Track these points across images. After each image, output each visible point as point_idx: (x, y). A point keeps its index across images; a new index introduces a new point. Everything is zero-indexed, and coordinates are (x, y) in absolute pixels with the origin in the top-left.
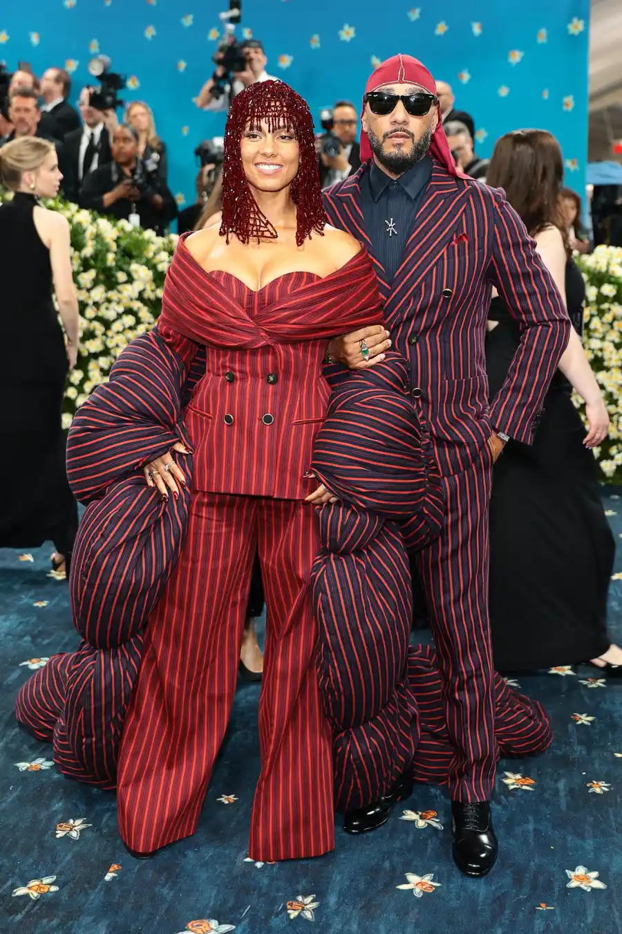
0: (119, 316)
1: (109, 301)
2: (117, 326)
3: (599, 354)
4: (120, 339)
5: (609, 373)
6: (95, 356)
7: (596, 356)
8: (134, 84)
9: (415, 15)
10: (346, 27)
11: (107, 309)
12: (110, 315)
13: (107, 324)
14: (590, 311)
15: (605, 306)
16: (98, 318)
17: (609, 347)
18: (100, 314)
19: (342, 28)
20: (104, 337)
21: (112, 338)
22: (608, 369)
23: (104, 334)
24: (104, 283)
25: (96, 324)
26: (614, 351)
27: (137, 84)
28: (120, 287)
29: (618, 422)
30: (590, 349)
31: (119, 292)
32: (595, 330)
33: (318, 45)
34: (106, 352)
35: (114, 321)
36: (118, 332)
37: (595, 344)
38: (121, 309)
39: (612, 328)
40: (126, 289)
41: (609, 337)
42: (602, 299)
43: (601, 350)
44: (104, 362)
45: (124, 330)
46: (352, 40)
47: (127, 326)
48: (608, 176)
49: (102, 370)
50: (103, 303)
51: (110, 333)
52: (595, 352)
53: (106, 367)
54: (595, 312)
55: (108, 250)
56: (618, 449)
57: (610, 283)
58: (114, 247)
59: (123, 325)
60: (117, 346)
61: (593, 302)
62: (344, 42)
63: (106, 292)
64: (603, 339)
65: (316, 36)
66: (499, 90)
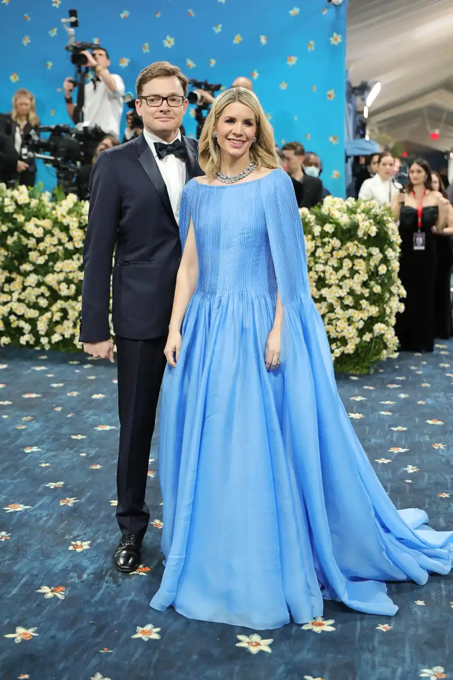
3: (322, 275)
5: (330, 289)
7: (320, 277)
9: (218, 30)
10: (168, 38)
14: (315, 243)
15: (326, 240)
17: (329, 270)
19: (165, 38)
22: (330, 286)
26: (334, 273)
27: (18, 78)
29: (336, 325)
30: (315, 271)
32: (319, 258)
33: (148, 51)
37: (319, 267)
39: (332, 256)
41: (329, 263)
42: (324, 234)
43: (324, 272)
46: (173, 47)
52: (319, 274)
54: (319, 244)
56: (337, 345)
57: (331, 223)
61: (318, 237)
62: (167, 48)
64: (326, 264)
65: (146, 45)
66: (280, 85)
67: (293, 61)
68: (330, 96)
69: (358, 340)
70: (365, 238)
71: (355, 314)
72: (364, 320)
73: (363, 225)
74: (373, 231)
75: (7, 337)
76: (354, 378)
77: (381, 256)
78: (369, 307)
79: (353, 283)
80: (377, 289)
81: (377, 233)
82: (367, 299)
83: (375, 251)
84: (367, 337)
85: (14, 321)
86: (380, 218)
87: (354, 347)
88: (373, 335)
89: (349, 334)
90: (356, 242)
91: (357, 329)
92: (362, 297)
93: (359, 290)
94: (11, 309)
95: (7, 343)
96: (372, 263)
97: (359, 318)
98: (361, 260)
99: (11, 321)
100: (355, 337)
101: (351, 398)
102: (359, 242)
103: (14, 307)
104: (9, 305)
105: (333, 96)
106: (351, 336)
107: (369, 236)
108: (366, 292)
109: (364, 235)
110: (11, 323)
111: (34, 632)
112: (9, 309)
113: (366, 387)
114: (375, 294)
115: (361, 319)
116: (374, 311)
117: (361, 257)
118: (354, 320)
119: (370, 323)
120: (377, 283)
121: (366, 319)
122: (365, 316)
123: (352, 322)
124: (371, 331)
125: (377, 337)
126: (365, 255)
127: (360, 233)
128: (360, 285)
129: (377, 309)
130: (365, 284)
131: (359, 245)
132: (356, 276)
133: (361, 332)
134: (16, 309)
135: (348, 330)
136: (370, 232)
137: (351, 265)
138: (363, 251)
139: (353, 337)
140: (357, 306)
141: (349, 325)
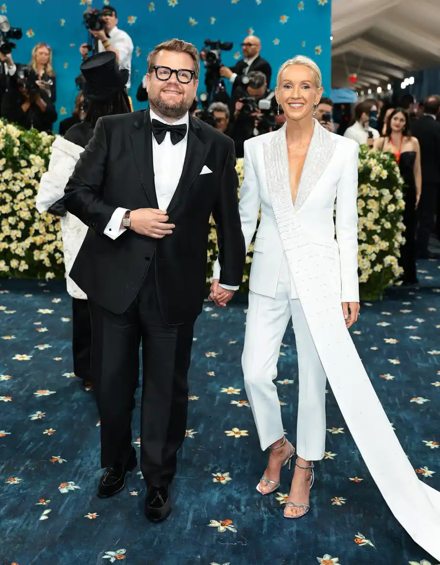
0: (22, 189)
1: (15, 179)
2: (20, 196)
4: (22, 205)
6: (6, 216)
8: (31, 34)
11: (14, 184)
12: (16, 189)
13: (14, 195)
16: (8, 191)
18: (9, 188)
20: (12, 204)
21: (17, 204)
23: (12, 201)
24: (11, 167)
25: (6, 195)
27: (33, 34)
28: (23, 170)
31: (22, 173)
33: (154, 9)
34: (13, 213)
35: (19, 192)
36: (21, 200)
38: (23, 185)
40: (27, 172)
44: (11, 220)
45: (25, 199)
46: (176, 6)
47: (27, 196)
48: (344, 98)
49: (10, 225)
50: (11, 181)
51: (16, 201)
53: (13, 223)
55: (14, 146)
58: (18, 144)
59: (25, 195)
60: (21, 209)
62: (171, 7)
63: (13, 173)
65: (152, 4)
66: (274, 41)
67: (285, 19)
68: (318, 51)
69: (371, 271)
70: (377, 181)
71: (368, 248)
72: (376, 254)
73: (376, 169)
74: (385, 174)
75: (51, 272)
76: (368, 304)
77: (391, 197)
78: (380, 242)
79: (367, 220)
80: (388, 225)
81: (388, 176)
82: (379, 234)
83: (386, 192)
84: (378, 268)
85: (59, 258)
86: (388, 162)
87: (367, 277)
88: (383, 266)
89: (364, 265)
90: (369, 185)
91: (371, 261)
92: (374, 232)
93: (371, 226)
94: (56, 247)
95: (52, 278)
96: (383, 203)
97: (372, 252)
98: (373, 200)
99: (57, 258)
100: (369, 269)
101: (378, 324)
102: (371, 185)
103: (59, 246)
104: (54, 243)
105: (321, 51)
106: (365, 268)
107: (381, 179)
108: (378, 228)
109: (376, 178)
110: (57, 260)
112: (54, 247)
113: (384, 313)
114: (386, 230)
115: (374, 252)
116: (384, 245)
117: (374, 197)
118: (367, 253)
119: (381, 255)
120: (387, 220)
121: (377, 252)
122: (377, 249)
123: (366, 255)
124: (382, 262)
125: (387, 268)
126: (377, 195)
127: (373, 177)
128: (372, 223)
129: (387, 244)
130: (377, 222)
131: (372, 187)
132: (369, 214)
133: (373, 264)
134: (60, 247)
135: (363, 262)
136: (381, 175)
137: (364, 205)
138: (375, 192)
139: (367, 269)
140: (370, 241)
141: (363, 258)
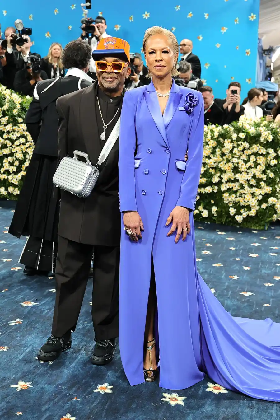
0: (18, 138)
1: (14, 131)
2: (17, 143)
3: (236, 165)
4: (18, 149)
5: (241, 175)
6: (7, 156)
7: (235, 167)
8: (48, 35)
9: (178, 8)
10: (146, 13)
11: (13, 134)
12: (14, 137)
13: (13, 142)
14: (233, 145)
15: (240, 143)
16: (8, 139)
17: (241, 162)
18: (9, 137)
19: (144, 13)
20: (11, 148)
21: (15, 148)
22: (241, 173)
23: (11, 146)
24: (12, 122)
25: (8, 142)
26: (244, 164)
27: (50, 35)
28: (19, 125)
29: (244, 197)
30: (232, 163)
31: (19, 127)
32: (235, 154)
33: (133, 20)
34: (12, 154)
35: (16, 140)
36: (17, 146)
37: (235, 160)
38: (19, 135)
39: (244, 153)
40: (22, 126)
41: (241, 158)
42: (239, 139)
43: (238, 163)
44: (10, 159)
45: (20, 145)
46: (148, 18)
47: (21, 143)
49: (9, 163)
50: (11, 132)
51: (13, 146)
52: (235, 164)
53: (11, 162)
54: (235, 145)
55: (15, 108)
56: (244, 210)
57: (243, 132)
58: (18, 106)
60: (16, 152)
61: (235, 140)
62: (145, 19)
63: (13, 126)
64: (239, 158)
65: (132, 17)
66: (216, 45)
67: (225, 30)
68: (247, 53)
69: (258, 208)
70: (265, 142)
71: (256, 190)
72: (262, 195)
73: (264, 134)
74: (270, 138)
76: (254, 232)
77: (275, 154)
78: (265, 187)
79: (257, 171)
80: (272, 175)
81: (273, 139)
82: (265, 181)
83: (271, 151)
84: (264, 206)
86: (275, 131)
87: (255, 212)
88: (268, 205)
89: (252, 203)
90: (258, 145)
91: (258, 200)
92: (261, 180)
93: (259, 175)
96: (269, 159)
97: (259, 194)
98: (261, 157)
100: (256, 206)
101: (252, 244)
102: (260, 145)
105: (250, 53)
106: (254, 204)
107: (268, 141)
108: (264, 177)
109: (264, 140)
111: (30, 385)
113: (262, 238)
114: (270, 178)
115: (261, 194)
116: (268, 189)
117: (262, 154)
118: (256, 194)
119: (266, 197)
120: (271, 171)
121: (263, 194)
122: (263, 192)
123: (255, 196)
124: (267, 202)
125: (270, 206)
126: (264, 153)
127: (262, 139)
128: (260, 173)
129: (271, 189)
130: (264, 172)
131: (260, 147)
132: (259, 167)
133: (260, 203)
135: (252, 201)
136: (268, 139)
137: (255, 160)
138: (263, 151)
139: (255, 206)
140: (258, 186)
141: (253, 198)
